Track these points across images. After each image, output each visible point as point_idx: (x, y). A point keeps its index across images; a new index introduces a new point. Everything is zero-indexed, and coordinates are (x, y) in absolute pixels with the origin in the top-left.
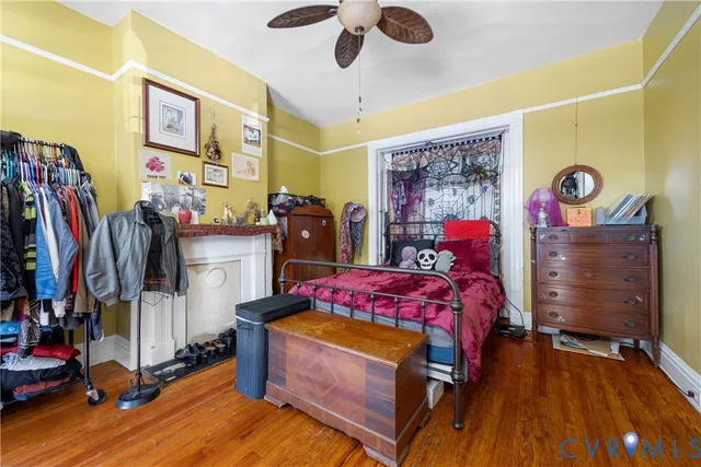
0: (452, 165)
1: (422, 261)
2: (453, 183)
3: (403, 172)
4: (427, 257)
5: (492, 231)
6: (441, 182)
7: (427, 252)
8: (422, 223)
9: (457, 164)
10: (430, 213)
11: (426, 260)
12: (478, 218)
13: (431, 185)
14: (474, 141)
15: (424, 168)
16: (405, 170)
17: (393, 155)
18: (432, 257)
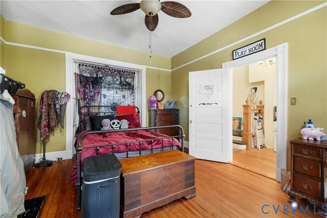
0: (115, 80)
1: (114, 126)
2: (116, 88)
3: (87, 77)
4: (116, 123)
5: (137, 110)
6: (110, 86)
7: (116, 121)
8: (99, 107)
9: (117, 80)
10: (104, 102)
11: (116, 125)
12: (127, 105)
13: (105, 87)
14: (125, 71)
15: (101, 78)
16: (89, 76)
17: (80, 65)
18: (118, 123)
